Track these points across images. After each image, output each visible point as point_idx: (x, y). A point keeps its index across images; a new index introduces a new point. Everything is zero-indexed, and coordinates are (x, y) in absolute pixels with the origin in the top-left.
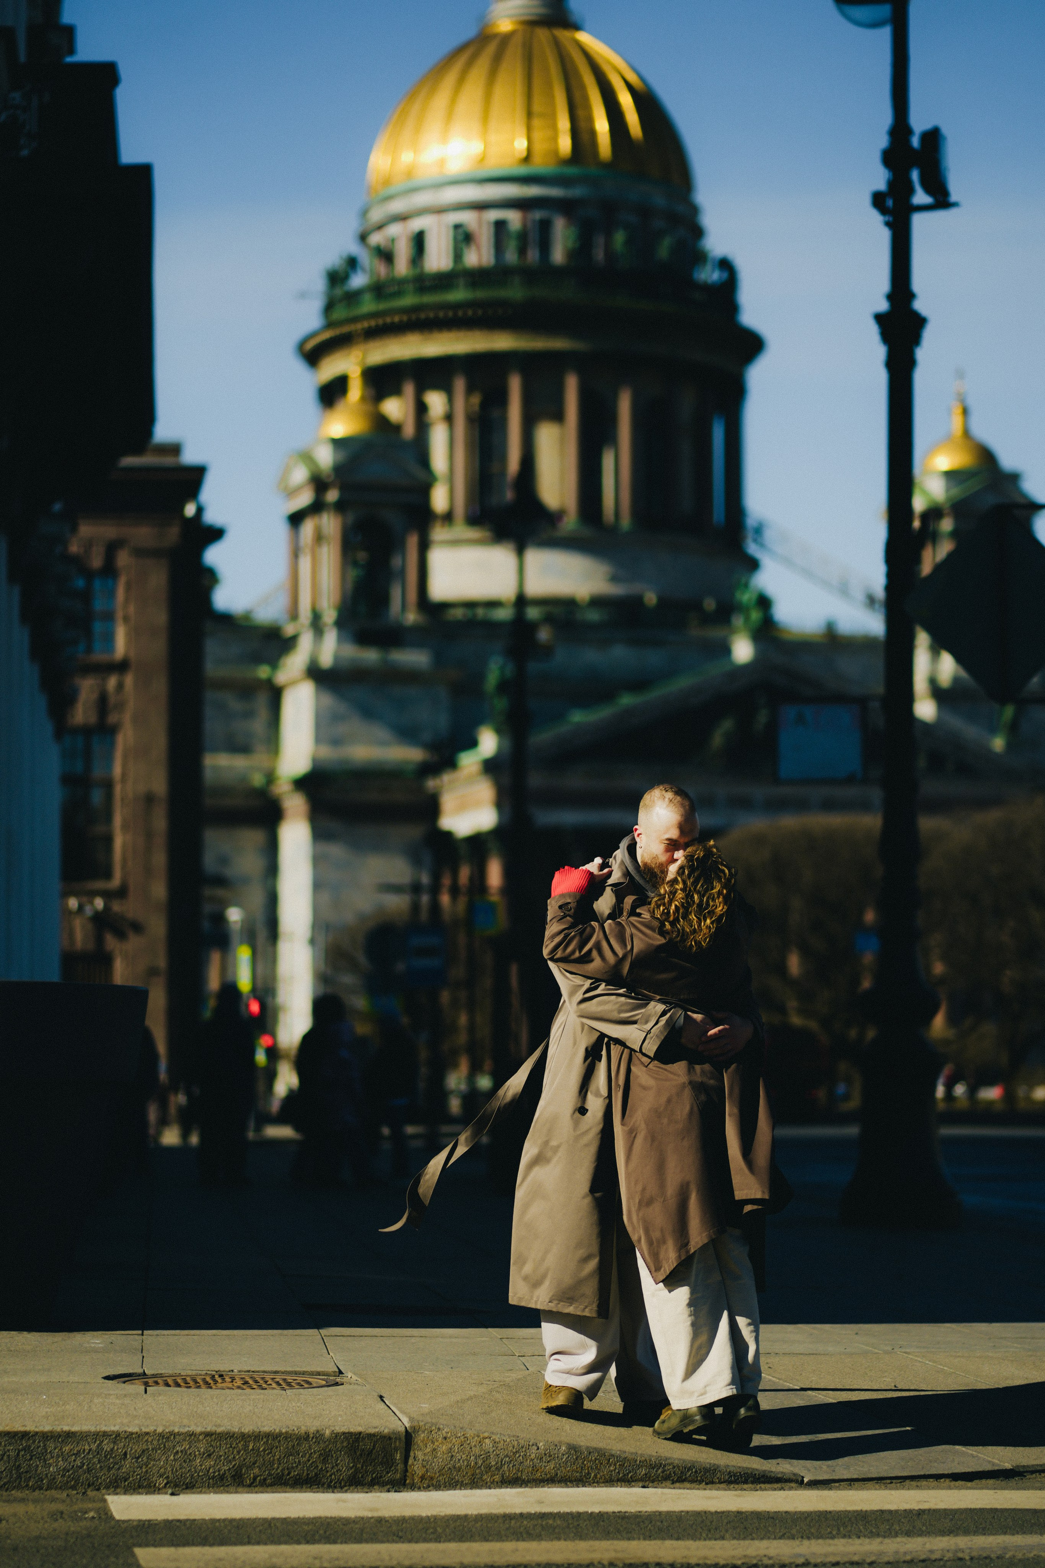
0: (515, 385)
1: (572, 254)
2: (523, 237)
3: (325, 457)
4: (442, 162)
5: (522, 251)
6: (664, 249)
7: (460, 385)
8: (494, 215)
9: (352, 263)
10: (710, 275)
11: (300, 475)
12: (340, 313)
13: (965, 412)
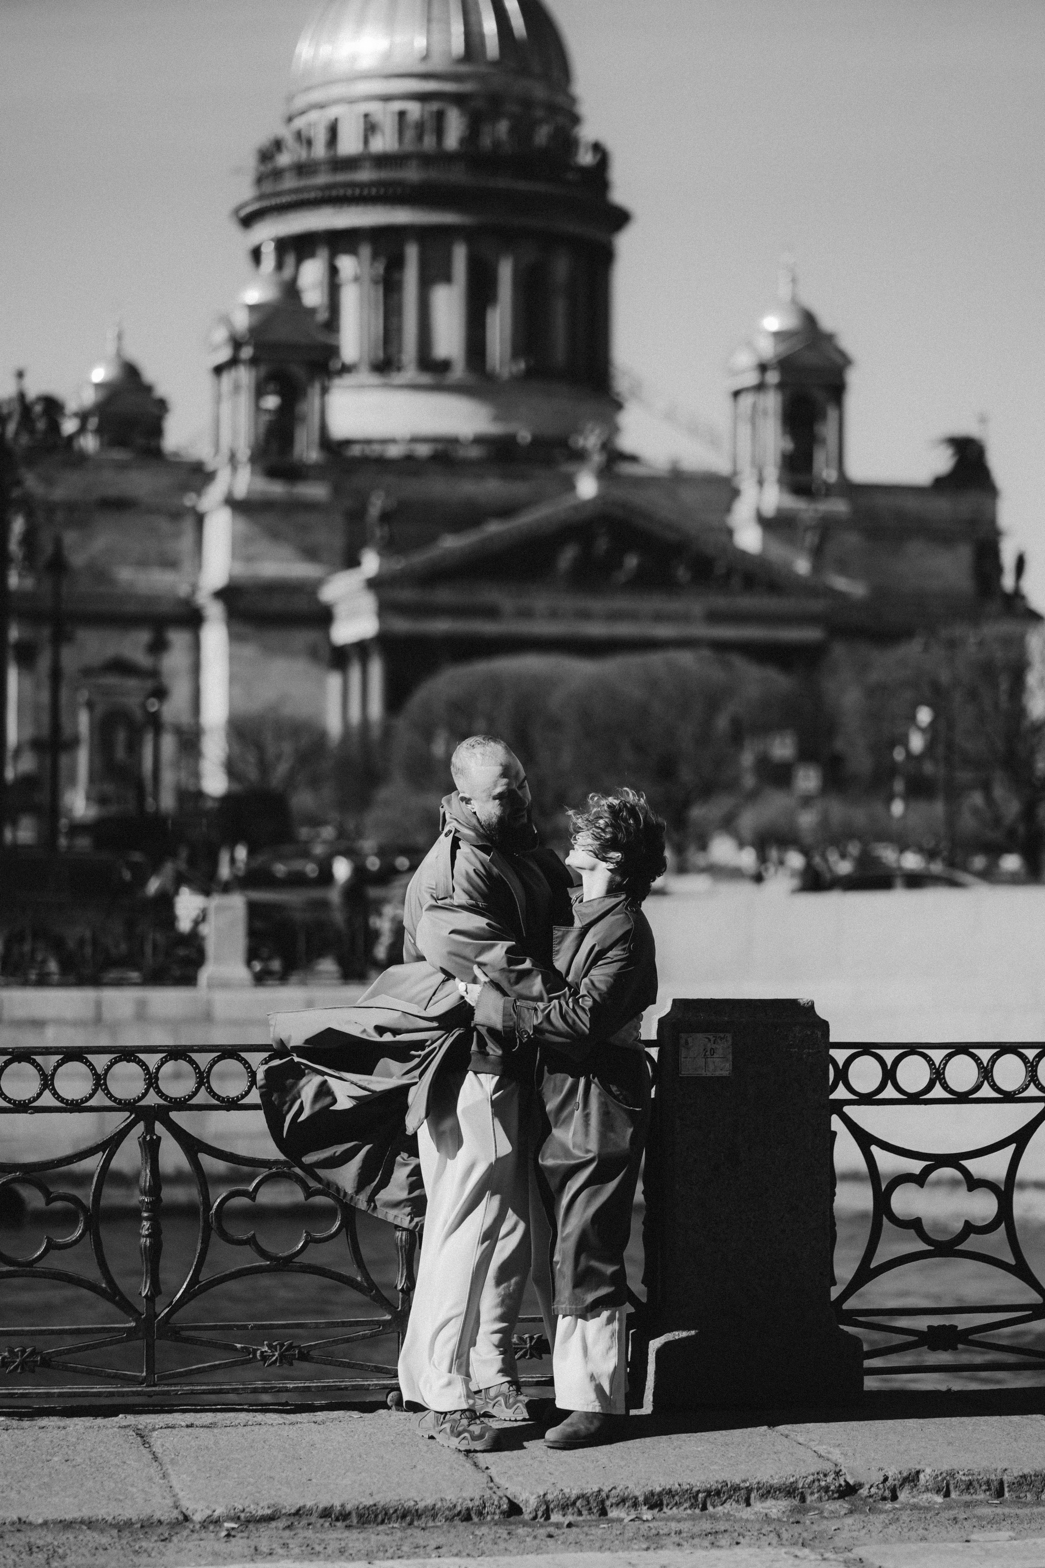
0: (412, 253)
1: (463, 141)
2: (420, 127)
3: (242, 321)
4: (354, 58)
5: (420, 138)
6: (542, 135)
7: (366, 251)
8: (397, 106)
9: (278, 145)
10: (586, 158)
11: (220, 335)
12: (268, 187)
13: (794, 281)
